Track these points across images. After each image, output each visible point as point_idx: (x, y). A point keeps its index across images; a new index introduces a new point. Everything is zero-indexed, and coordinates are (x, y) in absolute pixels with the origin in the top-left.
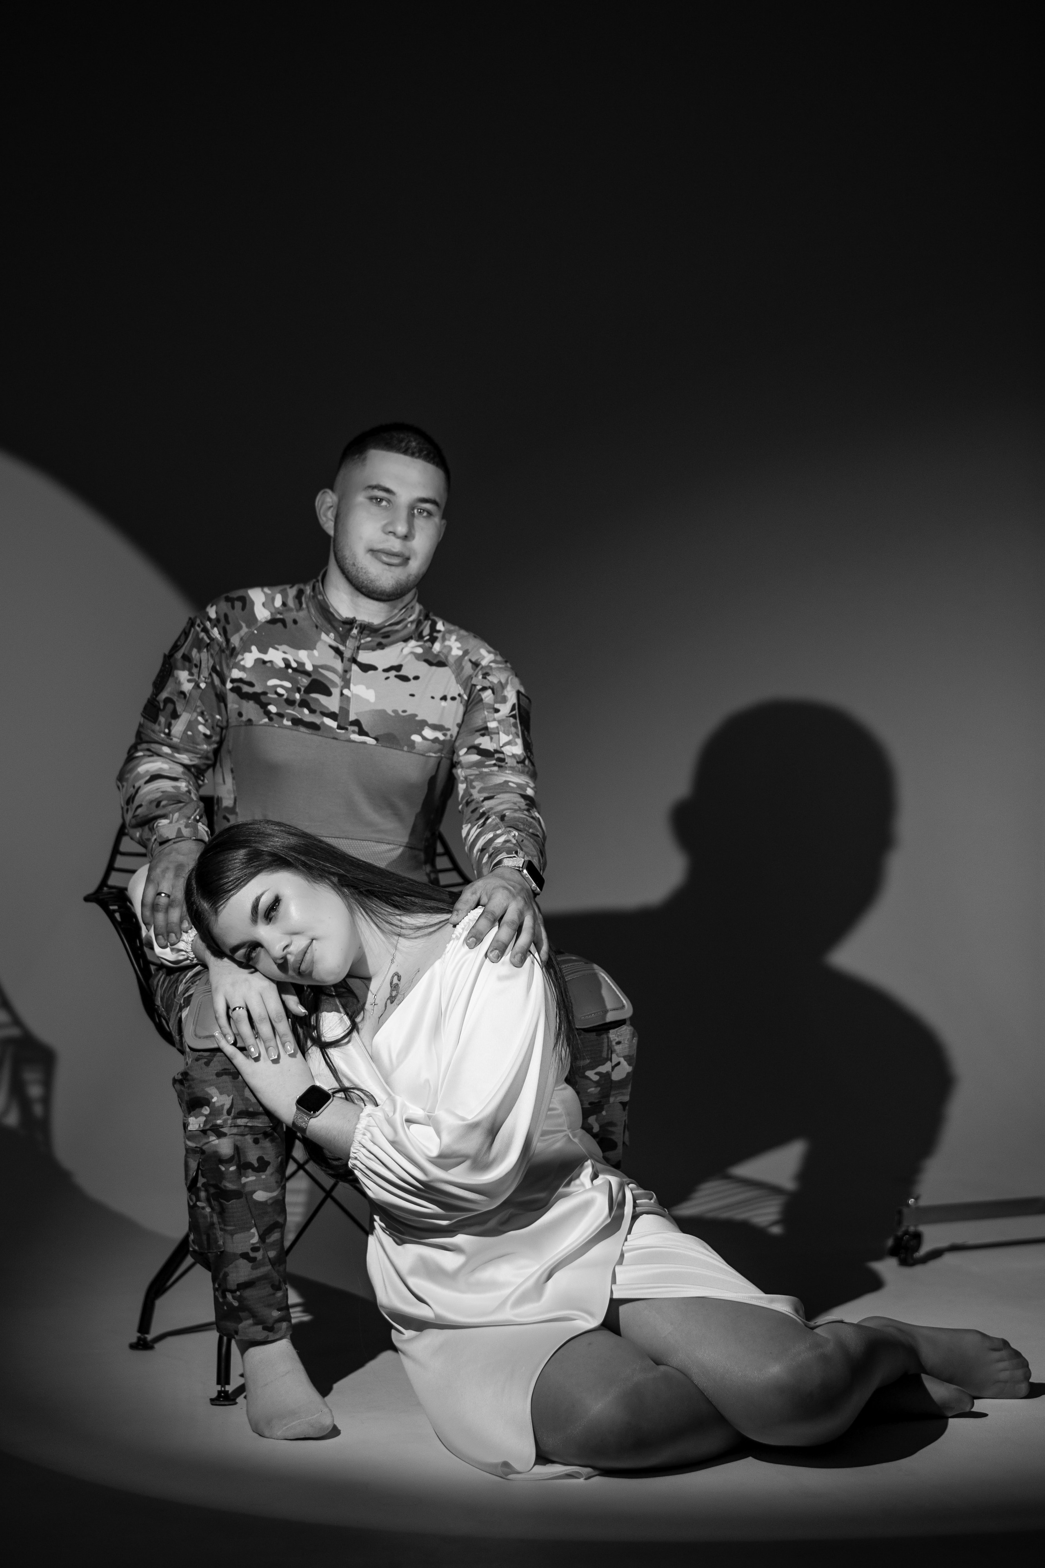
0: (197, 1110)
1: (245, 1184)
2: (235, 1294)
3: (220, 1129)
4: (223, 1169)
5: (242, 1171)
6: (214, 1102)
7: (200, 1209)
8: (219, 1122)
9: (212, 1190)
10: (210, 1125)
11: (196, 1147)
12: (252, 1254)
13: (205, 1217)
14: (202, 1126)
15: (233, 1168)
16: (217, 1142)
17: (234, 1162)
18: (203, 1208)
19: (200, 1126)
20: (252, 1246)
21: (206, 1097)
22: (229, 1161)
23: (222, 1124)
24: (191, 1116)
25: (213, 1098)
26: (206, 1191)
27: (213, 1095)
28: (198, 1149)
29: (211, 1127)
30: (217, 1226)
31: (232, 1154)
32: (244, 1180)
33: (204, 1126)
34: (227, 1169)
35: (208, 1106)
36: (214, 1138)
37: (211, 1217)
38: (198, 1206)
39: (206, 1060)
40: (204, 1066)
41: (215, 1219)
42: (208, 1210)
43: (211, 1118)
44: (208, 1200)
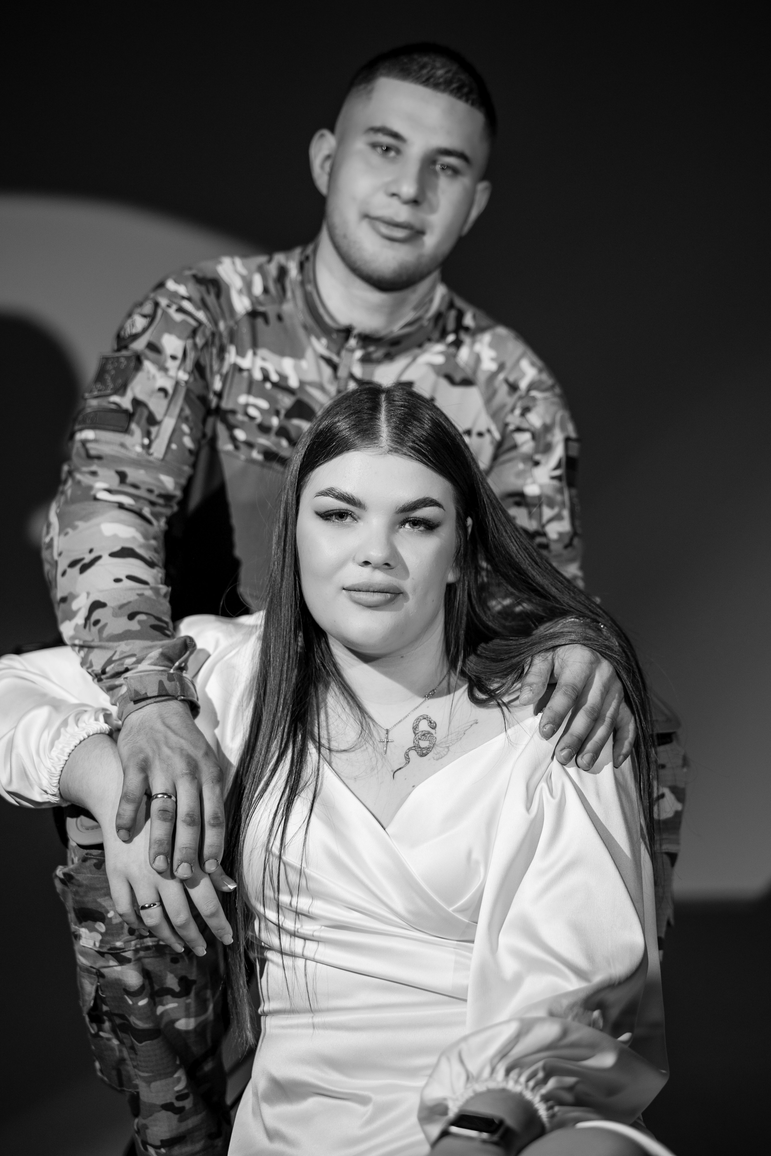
0: (89, 923)
1: (162, 1014)
2: (158, 1151)
3: (123, 954)
4: (130, 1002)
5: (157, 999)
6: (111, 919)
7: (105, 1041)
8: (119, 944)
9: (118, 1021)
10: (108, 946)
11: (91, 967)
12: (178, 1104)
13: (112, 1049)
14: (98, 944)
15: (142, 1002)
16: (119, 968)
17: (146, 991)
18: (109, 1039)
19: (95, 944)
20: (177, 1094)
21: (99, 910)
22: (138, 992)
23: (123, 947)
24: (83, 927)
25: (108, 912)
26: (110, 1020)
27: (109, 908)
28: (94, 970)
29: (109, 950)
30: (129, 1062)
31: (141, 983)
32: (160, 1010)
33: (100, 947)
34: (135, 1004)
35: (103, 922)
36: (115, 963)
37: (121, 1051)
38: (101, 1037)
39: (95, 861)
40: (94, 868)
41: (125, 1054)
42: (115, 1042)
43: (108, 938)
44: (114, 1031)
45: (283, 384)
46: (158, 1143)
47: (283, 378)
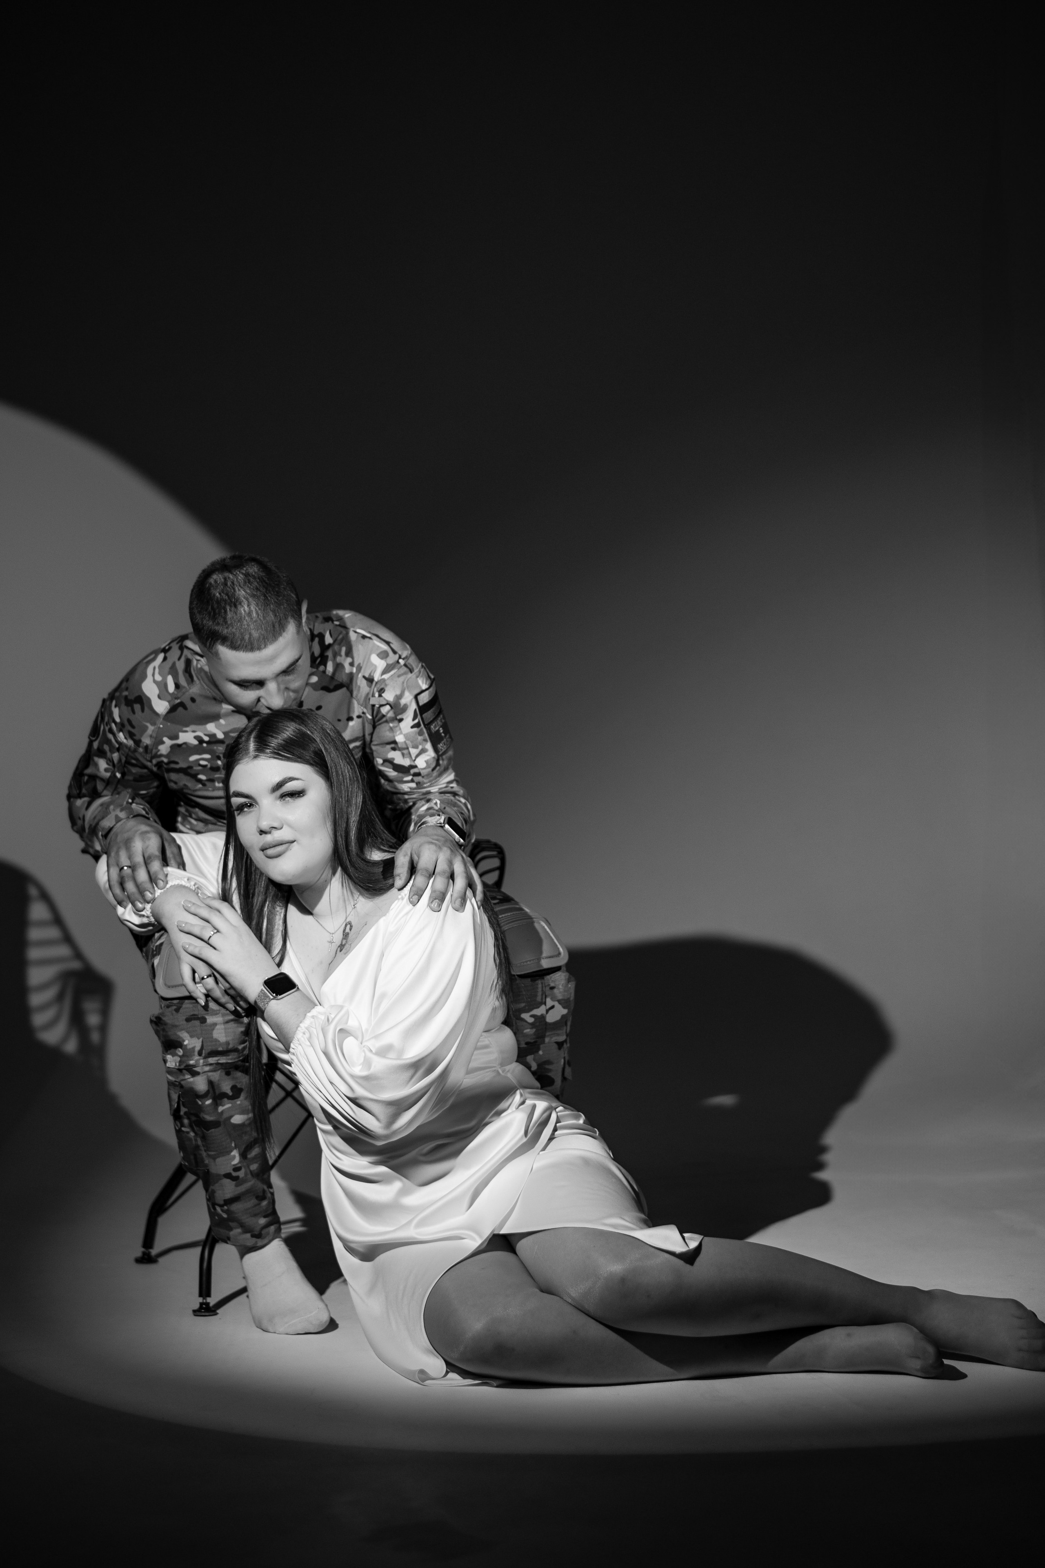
0: (172, 1050)
1: (222, 1112)
2: (222, 1208)
3: (194, 1069)
4: (200, 1103)
5: (218, 1101)
6: (186, 1045)
7: (186, 1134)
8: (192, 1062)
9: (194, 1118)
10: (184, 1065)
11: (175, 1081)
12: (234, 1174)
13: (190, 1140)
14: (178, 1064)
15: (208, 1102)
16: (192, 1079)
17: (210, 1095)
18: (188, 1133)
19: (176, 1065)
20: (234, 1167)
21: (178, 1040)
22: (205, 1096)
23: (195, 1064)
24: (168, 1054)
25: (184, 1041)
26: (189, 1118)
27: (185, 1038)
28: (177, 1083)
29: (185, 1067)
30: (202, 1148)
31: (207, 1089)
32: (220, 1109)
33: (180, 1065)
34: (203, 1103)
35: (181, 1048)
36: (189, 1076)
37: (196, 1140)
38: (183, 1131)
39: (175, 1007)
40: (174, 1012)
41: (199, 1142)
42: (192, 1134)
43: (184, 1059)
44: (191, 1126)
45: (214, 740)
46: (222, 1202)
47: (212, 736)
